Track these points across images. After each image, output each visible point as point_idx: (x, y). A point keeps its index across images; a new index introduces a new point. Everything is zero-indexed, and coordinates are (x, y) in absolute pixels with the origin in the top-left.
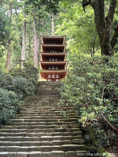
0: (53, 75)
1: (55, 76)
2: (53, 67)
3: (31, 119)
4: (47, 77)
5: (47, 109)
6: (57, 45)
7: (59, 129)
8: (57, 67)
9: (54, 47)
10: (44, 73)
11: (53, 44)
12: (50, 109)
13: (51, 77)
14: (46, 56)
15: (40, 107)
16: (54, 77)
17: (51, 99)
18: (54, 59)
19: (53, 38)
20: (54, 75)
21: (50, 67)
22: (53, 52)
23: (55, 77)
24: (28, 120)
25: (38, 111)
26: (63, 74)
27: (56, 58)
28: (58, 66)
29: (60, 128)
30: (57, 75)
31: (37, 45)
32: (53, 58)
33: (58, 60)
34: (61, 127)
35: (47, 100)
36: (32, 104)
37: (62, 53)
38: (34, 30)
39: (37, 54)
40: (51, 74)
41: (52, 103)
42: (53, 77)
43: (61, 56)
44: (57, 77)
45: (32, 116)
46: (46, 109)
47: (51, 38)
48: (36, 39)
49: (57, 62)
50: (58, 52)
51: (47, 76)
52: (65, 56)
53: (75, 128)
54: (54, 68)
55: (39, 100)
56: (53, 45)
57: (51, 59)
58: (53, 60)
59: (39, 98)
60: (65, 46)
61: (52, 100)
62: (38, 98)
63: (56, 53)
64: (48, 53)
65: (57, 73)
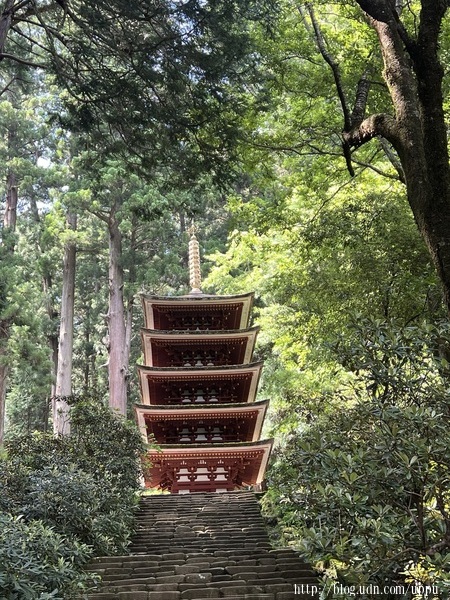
0: (199, 471)
1: (212, 476)
2: (200, 430)
4: (174, 478)
6: (213, 333)
8: (216, 430)
10: (159, 463)
11: (198, 330)
13: (192, 477)
14: (165, 383)
16: (205, 479)
17: (219, 565)
18: (204, 396)
19: (197, 307)
20: (205, 470)
21: (185, 431)
22: (199, 364)
23: (212, 479)
26: (245, 460)
27: (213, 392)
28: (220, 426)
30: (220, 470)
31: (125, 342)
32: (200, 392)
33: (222, 400)
35: (201, 572)
36: (129, 589)
37: (240, 368)
38: (111, 277)
39: (122, 379)
40: (193, 464)
41: (227, 585)
42: (200, 479)
43: (235, 382)
44: (221, 478)
48: (120, 315)
49: (219, 407)
50: (219, 362)
51: (175, 476)
52: (250, 379)
54: (206, 435)
55: (159, 570)
56: (198, 333)
57: (190, 397)
58: (200, 399)
59: (159, 565)
60: (251, 338)
61: (225, 572)
62: (154, 565)
63: (210, 369)
64: (178, 370)
65: (219, 460)
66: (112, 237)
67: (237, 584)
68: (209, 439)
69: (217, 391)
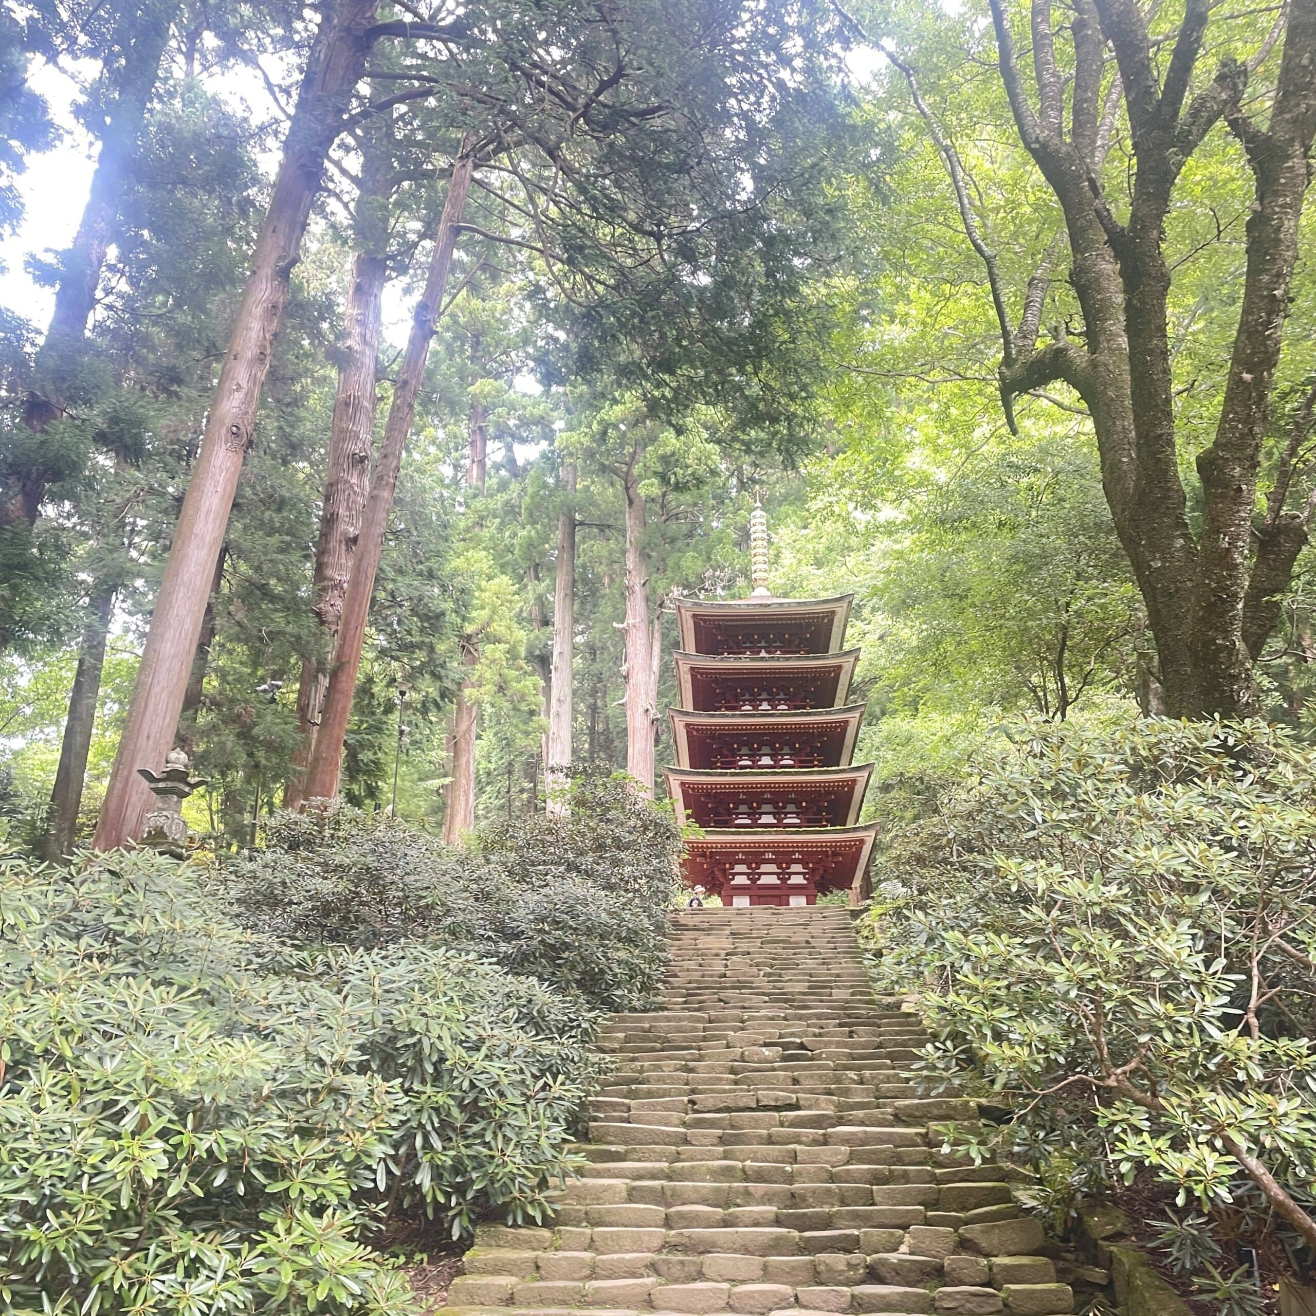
0: (764, 868)
1: (784, 876)
2: (766, 808)
3: (670, 1178)
4: (725, 876)
5: (777, 1108)
6: (787, 659)
7: (893, 1257)
8: (791, 808)
9: (773, 671)
10: (704, 855)
11: (763, 654)
12: (796, 1107)
13: (753, 876)
14: (713, 737)
15: (725, 1091)
16: (773, 880)
17: (792, 1035)
18: (772, 756)
19: (762, 617)
20: (773, 868)
21: (743, 808)
22: (765, 706)
23: (784, 880)
24: (651, 1189)
25: (712, 1124)
26: (835, 854)
27: (786, 750)
28: (798, 804)
29: (895, 1250)
30: (797, 868)
31: (651, 666)
32: (766, 749)
33: (802, 764)
34: (904, 1248)
35: (766, 1045)
36: (660, 1068)
37: (828, 713)
38: (630, 565)
39: (647, 723)
40: (754, 857)
41: (805, 1068)
42: (764, 880)
43: (821, 734)
44: (797, 880)
45: (678, 1160)
46: (766, 1108)
47: (752, 618)
48: (643, 626)
49: (796, 773)
50: (797, 704)
51: (728, 875)
52: (844, 730)
53: (1010, 1255)
54: (774, 815)
55: (704, 1039)
56: (762, 659)
57: (751, 757)
58: (766, 761)
59: (705, 1030)
60: (847, 667)
61: (802, 1046)
62: (695, 1029)
63: (782, 715)
64: (733, 716)
65: (794, 853)
66: (631, 502)
67: (819, 1067)
68: (780, 820)
69: (794, 748)
